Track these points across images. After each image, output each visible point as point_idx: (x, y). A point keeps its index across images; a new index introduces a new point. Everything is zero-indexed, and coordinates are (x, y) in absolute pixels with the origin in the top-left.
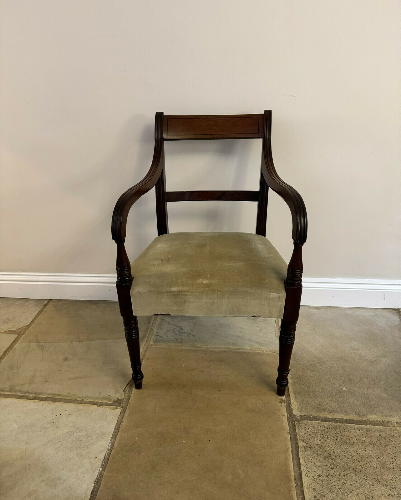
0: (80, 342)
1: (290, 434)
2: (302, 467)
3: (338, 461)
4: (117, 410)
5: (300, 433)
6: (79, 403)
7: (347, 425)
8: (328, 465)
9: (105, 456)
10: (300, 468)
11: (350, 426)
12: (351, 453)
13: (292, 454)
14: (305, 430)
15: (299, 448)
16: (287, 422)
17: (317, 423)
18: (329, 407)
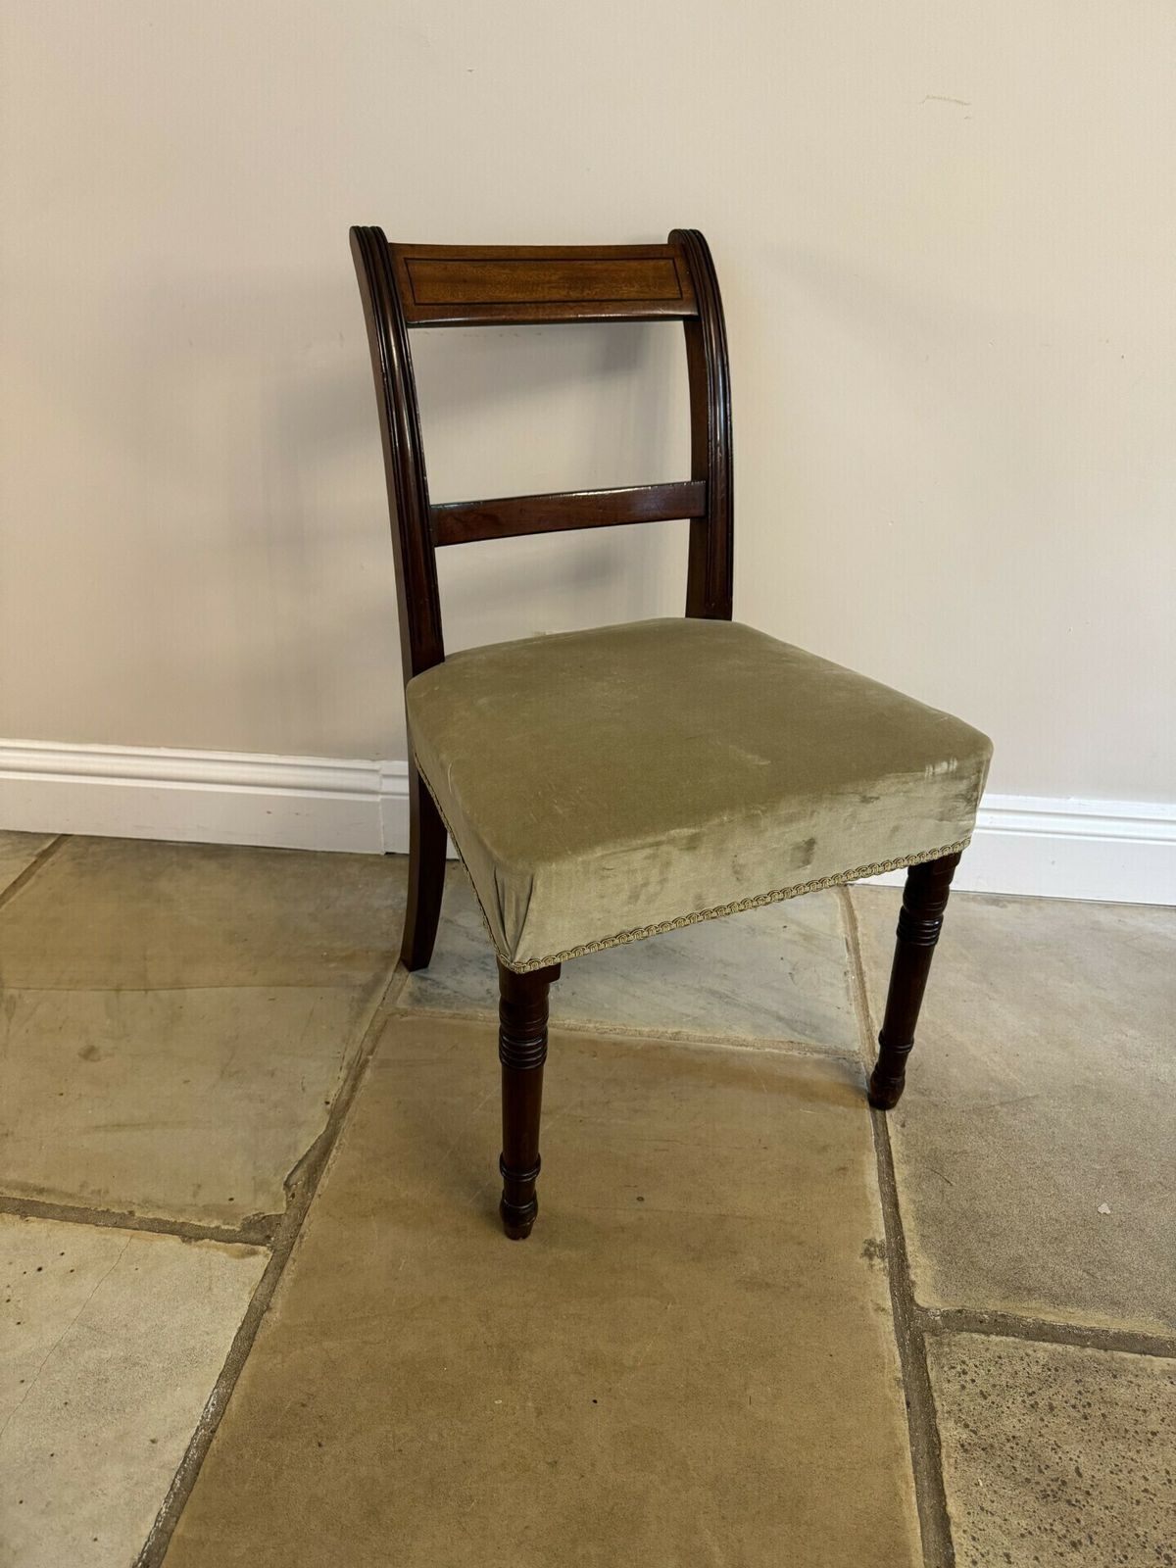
0: (146, 990)
1: (906, 1389)
2: (956, 1534)
3: (1097, 1511)
4: (252, 1260)
5: (945, 1386)
6: (115, 1225)
7: (1124, 1359)
8: (1057, 1527)
9: (188, 1450)
10: (948, 1539)
11: (1133, 1362)
12: (1146, 1479)
13: (914, 1472)
14: (965, 1373)
15: (943, 1451)
16: (893, 1336)
17: (1007, 1345)
18: (1050, 1282)
